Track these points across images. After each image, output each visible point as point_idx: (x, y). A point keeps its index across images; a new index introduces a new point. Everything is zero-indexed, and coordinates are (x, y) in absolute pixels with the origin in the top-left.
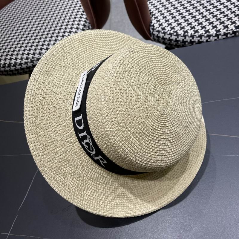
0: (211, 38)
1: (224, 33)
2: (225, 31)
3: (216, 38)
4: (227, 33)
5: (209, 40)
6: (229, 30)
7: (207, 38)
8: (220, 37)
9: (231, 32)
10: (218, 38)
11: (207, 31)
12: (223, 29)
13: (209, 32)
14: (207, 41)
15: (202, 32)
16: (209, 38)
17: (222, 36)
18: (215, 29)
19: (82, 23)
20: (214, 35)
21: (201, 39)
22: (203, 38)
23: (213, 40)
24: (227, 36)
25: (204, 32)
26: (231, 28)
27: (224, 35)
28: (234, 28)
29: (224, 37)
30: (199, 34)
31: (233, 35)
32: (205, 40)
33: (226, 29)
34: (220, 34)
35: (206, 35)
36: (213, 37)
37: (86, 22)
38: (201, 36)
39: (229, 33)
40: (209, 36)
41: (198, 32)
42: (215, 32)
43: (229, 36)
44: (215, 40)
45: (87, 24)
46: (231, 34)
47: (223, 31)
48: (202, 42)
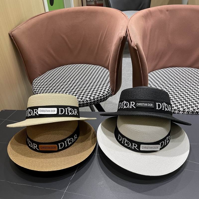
0: (180, 112)
1: (187, 111)
2: (188, 110)
3: (183, 113)
4: (189, 112)
5: (179, 113)
6: (190, 110)
7: (178, 112)
8: (185, 113)
9: (191, 111)
10: (184, 113)
11: (179, 108)
12: (187, 109)
13: (180, 109)
14: (178, 113)
15: (176, 108)
16: (179, 112)
17: (186, 112)
18: (183, 108)
19: (108, 88)
20: (182, 111)
21: (175, 111)
22: (176, 111)
23: (181, 113)
24: (189, 113)
25: (177, 108)
26: (191, 110)
27: (187, 112)
28: (192, 110)
29: (187, 113)
30: (174, 109)
31: (192, 113)
32: (177, 113)
33: (189, 109)
34: (185, 111)
35: (177, 110)
36: (182, 112)
37: (110, 89)
38: (175, 110)
39: (190, 112)
40: (179, 111)
41: (174, 108)
42: (183, 110)
43: (190, 113)
44: (182, 113)
45: (110, 90)
46: (191, 113)
47: (186, 110)
48: (176, 113)
